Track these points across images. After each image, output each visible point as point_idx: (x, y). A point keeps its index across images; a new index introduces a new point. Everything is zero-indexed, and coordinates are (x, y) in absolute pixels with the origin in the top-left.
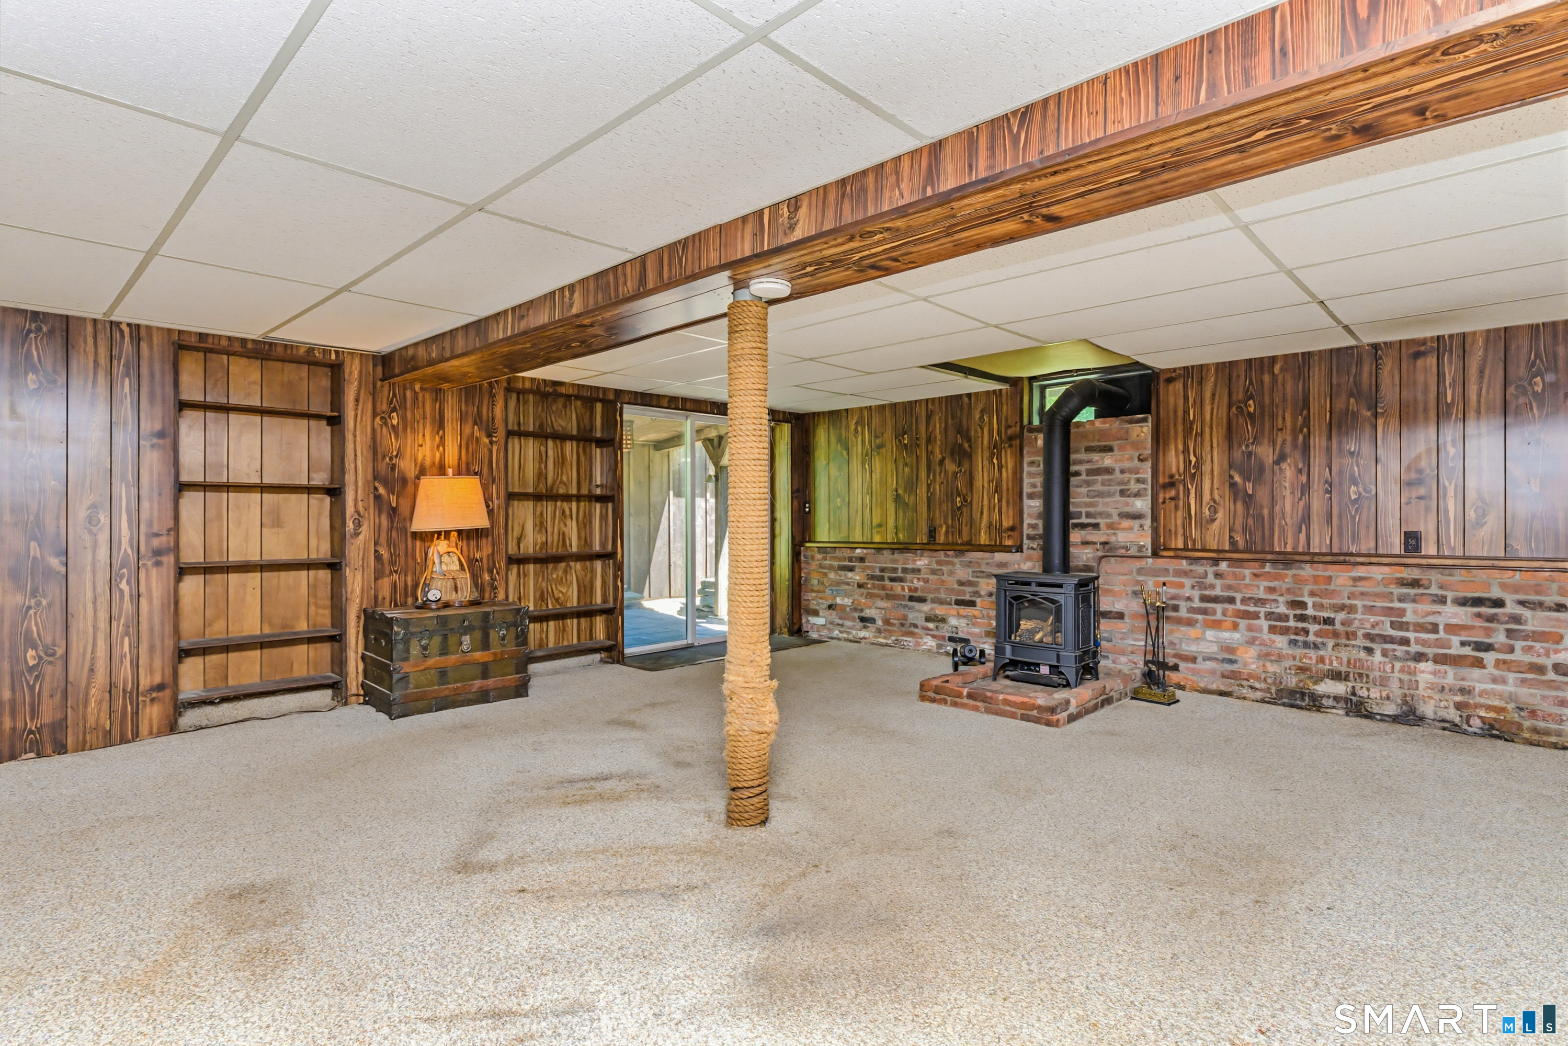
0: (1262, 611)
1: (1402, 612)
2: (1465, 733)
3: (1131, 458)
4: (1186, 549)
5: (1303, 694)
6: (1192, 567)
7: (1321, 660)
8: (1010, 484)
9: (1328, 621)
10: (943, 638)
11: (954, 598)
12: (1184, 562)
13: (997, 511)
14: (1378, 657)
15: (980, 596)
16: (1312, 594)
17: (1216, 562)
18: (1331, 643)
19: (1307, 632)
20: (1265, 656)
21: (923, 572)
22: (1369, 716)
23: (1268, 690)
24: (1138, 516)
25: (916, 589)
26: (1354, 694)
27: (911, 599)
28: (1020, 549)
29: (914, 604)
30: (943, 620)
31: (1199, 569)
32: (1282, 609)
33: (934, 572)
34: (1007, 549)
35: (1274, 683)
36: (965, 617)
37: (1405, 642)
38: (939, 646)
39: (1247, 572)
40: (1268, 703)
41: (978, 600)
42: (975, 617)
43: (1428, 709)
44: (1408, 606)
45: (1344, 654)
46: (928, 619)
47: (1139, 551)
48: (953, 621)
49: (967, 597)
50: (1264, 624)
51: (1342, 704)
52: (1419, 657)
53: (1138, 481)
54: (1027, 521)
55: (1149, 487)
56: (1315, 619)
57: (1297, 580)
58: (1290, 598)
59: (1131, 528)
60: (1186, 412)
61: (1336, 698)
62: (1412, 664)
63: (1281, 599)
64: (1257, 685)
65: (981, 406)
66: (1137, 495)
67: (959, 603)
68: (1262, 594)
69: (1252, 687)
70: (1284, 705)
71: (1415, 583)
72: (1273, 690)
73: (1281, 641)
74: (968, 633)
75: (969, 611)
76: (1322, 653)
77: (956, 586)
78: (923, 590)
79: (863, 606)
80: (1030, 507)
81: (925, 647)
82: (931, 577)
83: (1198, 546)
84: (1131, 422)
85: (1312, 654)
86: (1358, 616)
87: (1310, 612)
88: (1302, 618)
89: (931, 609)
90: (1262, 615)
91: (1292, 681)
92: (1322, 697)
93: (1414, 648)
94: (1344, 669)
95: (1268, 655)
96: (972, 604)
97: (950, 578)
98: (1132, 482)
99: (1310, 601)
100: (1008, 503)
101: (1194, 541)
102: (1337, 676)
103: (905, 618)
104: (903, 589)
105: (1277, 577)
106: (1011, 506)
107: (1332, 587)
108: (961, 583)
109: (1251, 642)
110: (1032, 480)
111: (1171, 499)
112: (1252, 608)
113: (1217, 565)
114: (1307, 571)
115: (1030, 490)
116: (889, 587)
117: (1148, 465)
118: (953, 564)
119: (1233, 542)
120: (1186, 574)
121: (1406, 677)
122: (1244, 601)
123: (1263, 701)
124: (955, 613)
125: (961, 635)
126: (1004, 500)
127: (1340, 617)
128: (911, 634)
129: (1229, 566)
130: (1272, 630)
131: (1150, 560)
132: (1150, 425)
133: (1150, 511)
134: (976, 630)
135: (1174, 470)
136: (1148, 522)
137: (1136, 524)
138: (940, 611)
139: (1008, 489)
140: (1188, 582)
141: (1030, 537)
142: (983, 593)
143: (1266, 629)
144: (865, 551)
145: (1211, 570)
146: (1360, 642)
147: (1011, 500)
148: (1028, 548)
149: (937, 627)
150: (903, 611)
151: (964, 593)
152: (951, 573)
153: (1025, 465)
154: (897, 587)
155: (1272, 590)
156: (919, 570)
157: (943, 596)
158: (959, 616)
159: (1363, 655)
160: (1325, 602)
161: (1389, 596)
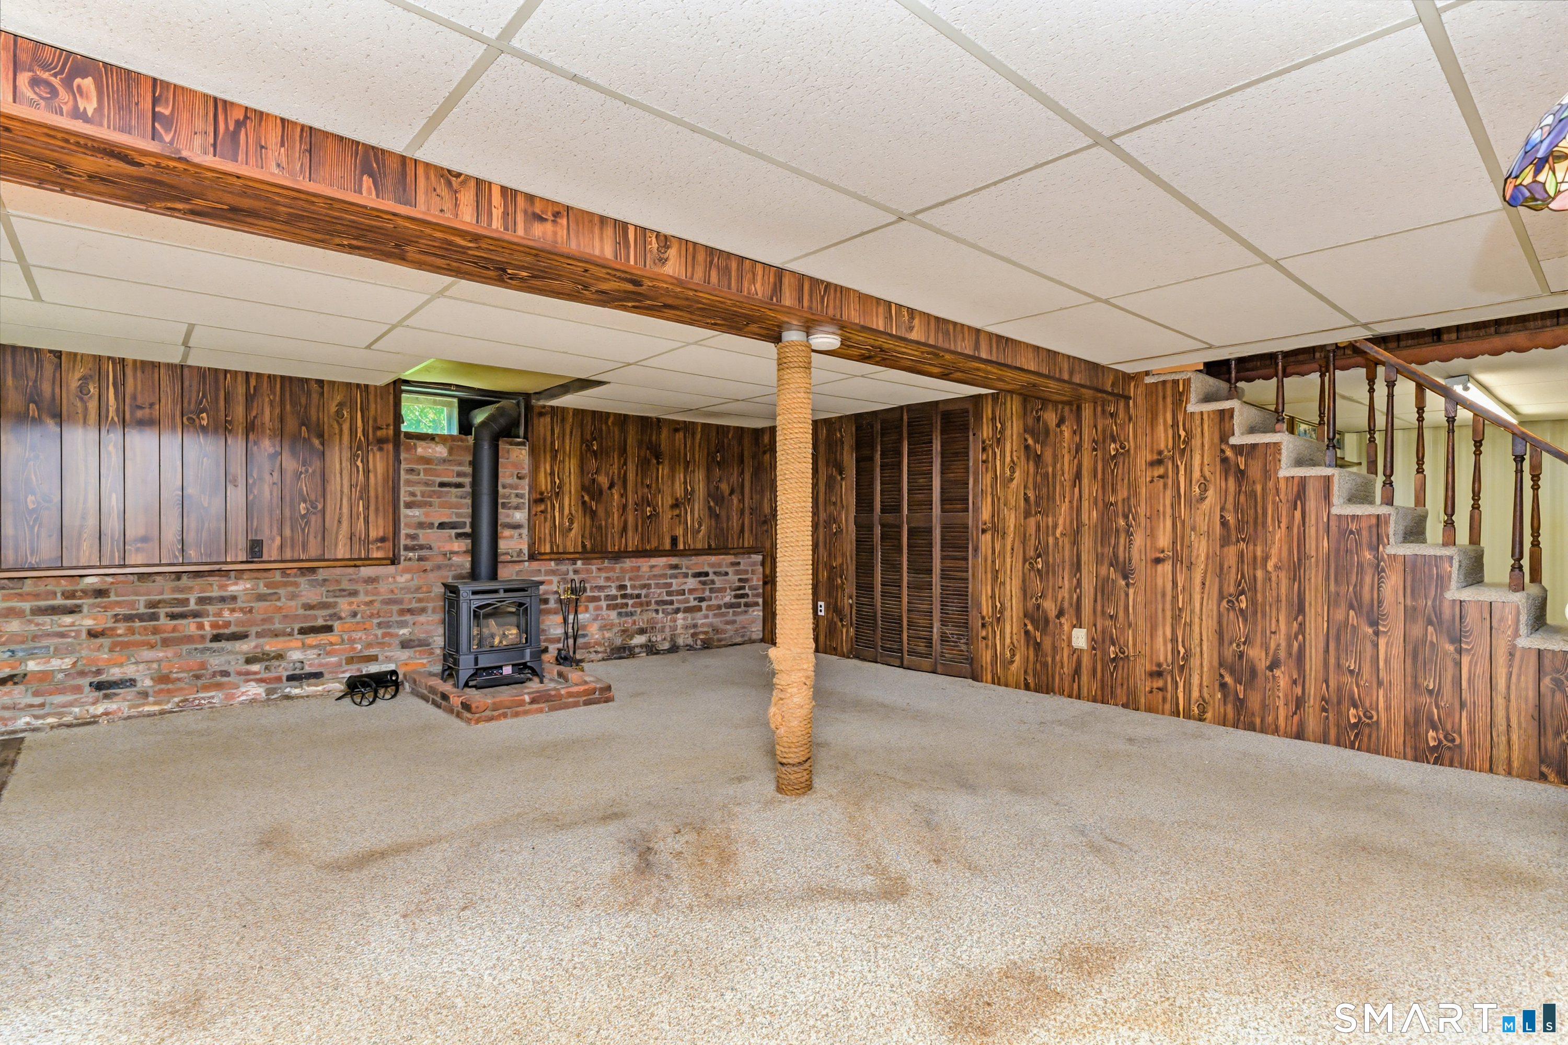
0: (602, 594)
1: (671, 585)
2: (696, 649)
3: (512, 475)
4: (552, 552)
5: (624, 648)
6: (559, 567)
7: (634, 623)
8: (380, 490)
9: (638, 596)
10: (278, 679)
11: (297, 627)
12: (553, 563)
13: (362, 519)
14: (661, 615)
15: (340, 618)
16: (630, 579)
17: (574, 561)
18: (639, 610)
19: (627, 605)
20: (602, 628)
21: (239, 600)
22: (658, 652)
23: (605, 652)
24: (517, 526)
25: (227, 624)
26: (650, 641)
27: (216, 638)
28: (394, 561)
29: (223, 644)
30: (280, 656)
31: (563, 568)
32: (614, 592)
33: (261, 598)
34: (379, 562)
35: (609, 646)
36: (312, 647)
37: (672, 603)
38: (269, 692)
39: (594, 568)
40: (607, 660)
41: (337, 625)
42: (331, 644)
43: (680, 641)
44: (674, 581)
45: (645, 617)
46: (249, 661)
47: (518, 556)
48: (296, 655)
49: (320, 622)
50: (604, 604)
51: (644, 650)
52: (677, 611)
53: (517, 495)
54: (404, 531)
55: (527, 501)
56: (631, 597)
57: (623, 570)
58: (618, 583)
59: (512, 537)
60: (553, 443)
61: (641, 646)
62: (674, 615)
63: (613, 585)
64: (599, 649)
65: (338, 398)
66: (517, 508)
67: (303, 631)
68: (602, 582)
69: (596, 652)
70: (615, 658)
71: (676, 567)
72: (608, 650)
73: (613, 614)
74: (321, 665)
75: (323, 638)
76: (634, 618)
77: (301, 611)
78: (239, 623)
79: (101, 665)
80: (407, 516)
81: (244, 698)
82: (256, 605)
83: (561, 550)
84: (511, 444)
85: (630, 620)
86: (652, 590)
87: (629, 591)
88: (624, 596)
89: (256, 647)
90: (603, 598)
91: (618, 642)
92: (634, 647)
93: (676, 605)
94: (645, 626)
95: (605, 626)
96: (328, 629)
97: (293, 603)
98: (513, 496)
99: (628, 584)
100: (377, 510)
101: (558, 547)
102: (642, 631)
103: (203, 666)
104: (201, 626)
105: (613, 569)
106: (381, 514)
107: (640, 573)
108: (308, 607)
109: (596, 619)
110: (411, 489)
111: (541, 512)
112: (596, 594)
113: (575, 564)
114: (628, 563)
115: (408, 499)
116: (170, 628)
117: (526, 482)
118: (296, 584)
119: (584, 546)
120: (553, 572)
121: (672, 624)
122: (592, 589)
123: (603, 659)
124: (299, 644)
125: (308, 669)
126: (372, 508)
127: (644, 592)
128: (218, 686)
129: (583, 564)
130: (609, 607)
131: (526, 564)
132: (527, 448)
133: (527, 522)
134: (333, 659)
135: (543, 488)
136: (525, 531)
137: (515, 533)
138: (271, 646)
139: (377, 497)
140: (555, 579)
141: (407, 548)
142: (343, 615)
143: (605, 607)
144: (109, 579)
145: (571, 568)
146: (653, 607)
147: (381, 508)
148: (405, 560)
149: (267, 668)
150: (199, 658)
151: (315, 618)
152: (293, 596)
153: (402, 472)
154: (189, 627)
155: (608, 579)
156: (234, 598)
157: (277, 626)
158: (305, 647)
159: (654, 615)
160: (637, 583)
161: (664, 576)
